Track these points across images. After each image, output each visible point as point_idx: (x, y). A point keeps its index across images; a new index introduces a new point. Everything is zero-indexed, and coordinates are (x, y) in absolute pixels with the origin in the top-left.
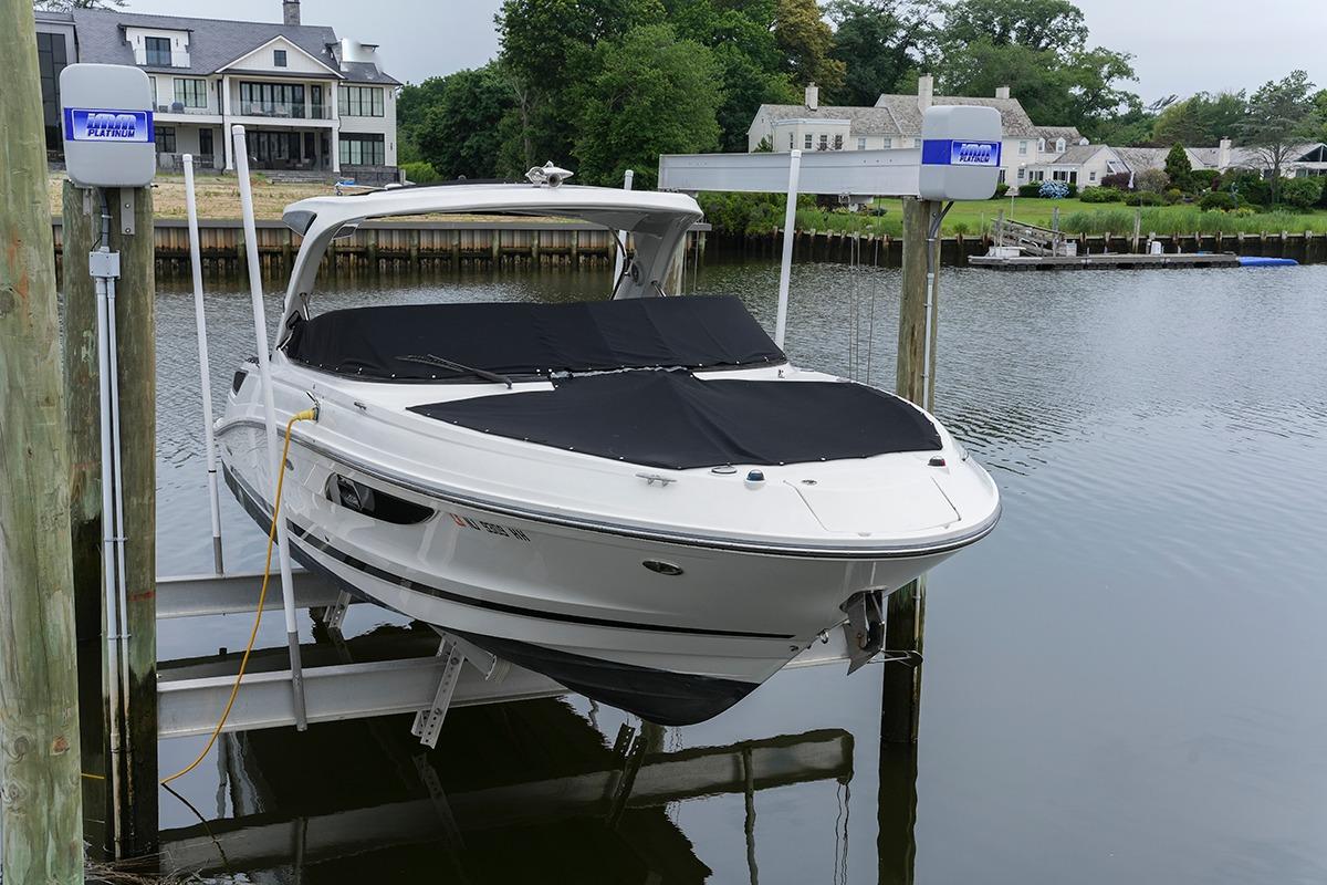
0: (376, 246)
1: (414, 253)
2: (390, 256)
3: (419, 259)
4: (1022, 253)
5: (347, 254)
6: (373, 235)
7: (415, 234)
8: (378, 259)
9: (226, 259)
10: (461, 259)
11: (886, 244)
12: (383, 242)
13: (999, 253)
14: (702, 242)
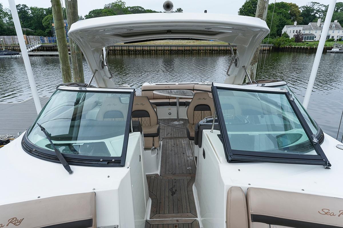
0: (212, 49)
1: (219, 50)
2: (215, 50)
3: (220, 51)
4: (340, 50)
5: (208, 50)
6: (212, 47)
7: (219, 47)
8: (213, 51)
9: (189, 51)
10: (227, 51)
11: (309, 48)
12: (214, 48)
13: (334, 50)
14: (271, 48)
